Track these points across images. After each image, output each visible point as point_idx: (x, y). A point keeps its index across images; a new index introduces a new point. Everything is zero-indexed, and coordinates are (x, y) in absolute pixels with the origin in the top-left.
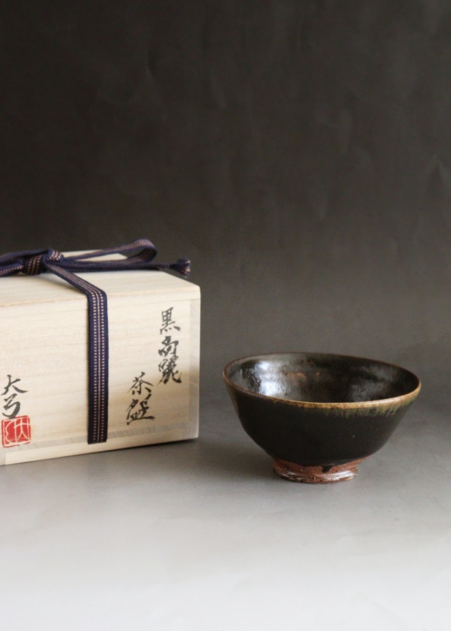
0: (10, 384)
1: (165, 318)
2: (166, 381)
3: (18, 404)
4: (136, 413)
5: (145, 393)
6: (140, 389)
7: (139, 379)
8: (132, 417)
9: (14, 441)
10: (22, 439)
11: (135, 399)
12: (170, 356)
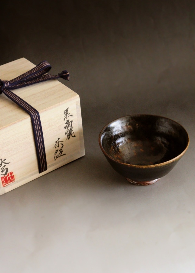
0: (2, 162)
1: (65, 113)
2: (69, 139)
3: (7, 169)
4: (58, 155)
5: (60, 146)
6: (59, 145)
7: (58, 141)
8: (56, 157)
9: (8, 183)
10: (11, 181)
11: (57, 150)
12: (69, 128)
